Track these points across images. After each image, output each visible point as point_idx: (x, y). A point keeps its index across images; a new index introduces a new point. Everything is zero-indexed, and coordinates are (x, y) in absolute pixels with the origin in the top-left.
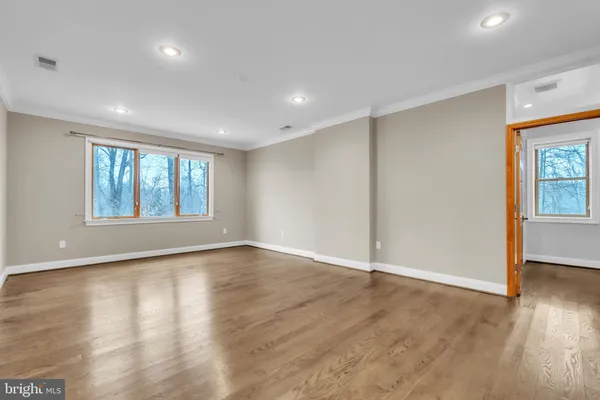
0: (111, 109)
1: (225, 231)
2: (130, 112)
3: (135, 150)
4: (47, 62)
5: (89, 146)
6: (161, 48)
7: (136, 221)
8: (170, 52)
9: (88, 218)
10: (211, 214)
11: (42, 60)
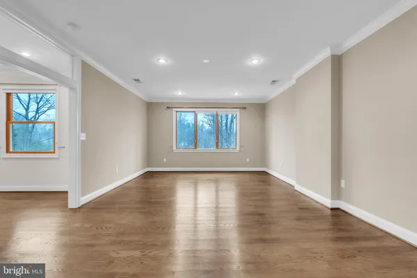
0: (175, 93)
1: (248, 160)
2: (184, 94)
3: (194, 112)
4: (137, 80)
5: (174, 113)
6: (158, 60)
7: (195, 151)
8: (162, 61)
9: (174, 148)
10: (238, 148)
11: (135, 80)
